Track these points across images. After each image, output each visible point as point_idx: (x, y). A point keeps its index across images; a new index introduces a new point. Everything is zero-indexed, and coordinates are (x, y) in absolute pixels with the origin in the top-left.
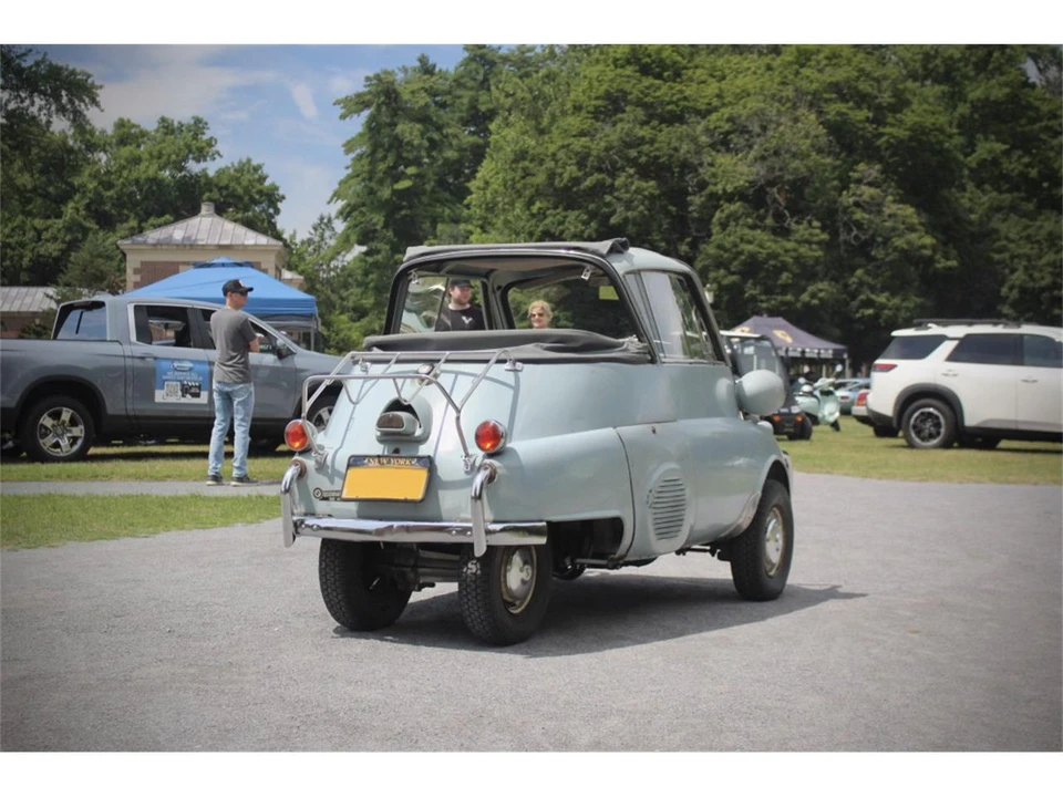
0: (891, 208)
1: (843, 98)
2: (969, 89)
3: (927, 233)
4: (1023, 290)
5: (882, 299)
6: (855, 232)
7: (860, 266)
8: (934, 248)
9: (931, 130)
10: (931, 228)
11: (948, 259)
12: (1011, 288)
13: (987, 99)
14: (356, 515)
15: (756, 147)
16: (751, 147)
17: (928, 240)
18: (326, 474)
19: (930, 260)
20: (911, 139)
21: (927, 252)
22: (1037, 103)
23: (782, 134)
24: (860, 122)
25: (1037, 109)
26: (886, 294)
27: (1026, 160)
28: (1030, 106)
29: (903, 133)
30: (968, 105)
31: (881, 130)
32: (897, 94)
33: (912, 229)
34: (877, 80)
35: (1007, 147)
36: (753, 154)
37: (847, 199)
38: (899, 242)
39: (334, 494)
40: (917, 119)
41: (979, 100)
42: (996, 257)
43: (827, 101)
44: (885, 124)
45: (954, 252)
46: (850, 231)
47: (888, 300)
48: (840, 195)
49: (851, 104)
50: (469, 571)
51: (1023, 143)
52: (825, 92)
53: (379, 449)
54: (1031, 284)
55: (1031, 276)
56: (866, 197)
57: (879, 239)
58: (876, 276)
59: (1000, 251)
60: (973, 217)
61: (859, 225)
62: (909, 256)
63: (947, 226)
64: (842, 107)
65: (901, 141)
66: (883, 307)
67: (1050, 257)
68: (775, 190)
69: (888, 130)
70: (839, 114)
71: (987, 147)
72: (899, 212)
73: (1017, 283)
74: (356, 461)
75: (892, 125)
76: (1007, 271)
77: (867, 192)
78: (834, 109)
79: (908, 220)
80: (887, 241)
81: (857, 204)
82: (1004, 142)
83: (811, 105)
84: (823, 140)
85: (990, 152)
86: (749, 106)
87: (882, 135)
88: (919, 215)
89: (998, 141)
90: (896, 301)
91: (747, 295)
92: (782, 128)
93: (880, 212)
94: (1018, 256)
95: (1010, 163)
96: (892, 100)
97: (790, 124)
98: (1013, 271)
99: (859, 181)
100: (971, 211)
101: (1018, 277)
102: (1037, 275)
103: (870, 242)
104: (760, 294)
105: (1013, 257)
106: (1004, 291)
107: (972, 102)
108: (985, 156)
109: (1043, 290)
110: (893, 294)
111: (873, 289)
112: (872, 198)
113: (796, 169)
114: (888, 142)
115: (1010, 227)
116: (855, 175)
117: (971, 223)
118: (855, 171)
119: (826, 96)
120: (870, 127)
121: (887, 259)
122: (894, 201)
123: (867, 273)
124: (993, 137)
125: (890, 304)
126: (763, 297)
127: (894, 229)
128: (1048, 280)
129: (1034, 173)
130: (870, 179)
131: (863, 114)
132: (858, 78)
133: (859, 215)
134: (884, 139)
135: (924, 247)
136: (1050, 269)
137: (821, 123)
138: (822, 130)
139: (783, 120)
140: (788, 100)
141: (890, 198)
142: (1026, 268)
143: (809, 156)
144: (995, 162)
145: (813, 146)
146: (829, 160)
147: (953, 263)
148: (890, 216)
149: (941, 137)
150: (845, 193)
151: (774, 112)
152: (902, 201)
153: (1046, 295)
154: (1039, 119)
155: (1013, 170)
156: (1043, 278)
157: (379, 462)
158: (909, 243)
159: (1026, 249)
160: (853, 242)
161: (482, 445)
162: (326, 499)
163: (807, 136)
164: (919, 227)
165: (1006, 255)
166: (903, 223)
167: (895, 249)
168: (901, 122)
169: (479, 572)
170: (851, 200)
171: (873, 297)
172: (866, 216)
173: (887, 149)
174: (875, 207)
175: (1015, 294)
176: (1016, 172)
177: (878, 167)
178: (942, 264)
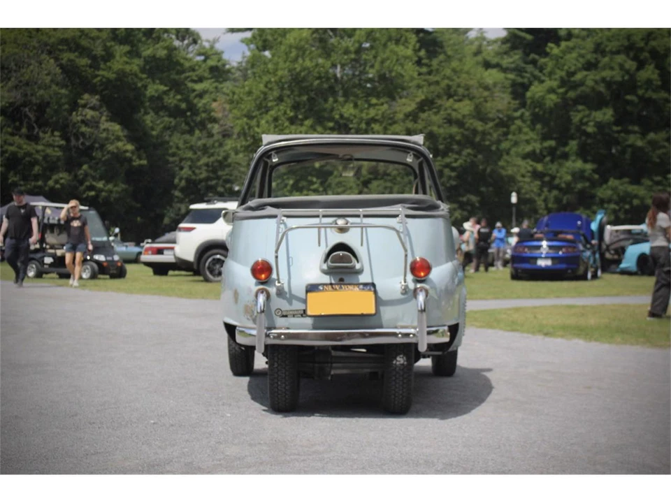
0: (104, 124)
1: (70, 50)
2: (142, 49)
3: (128, 142)
4: (188, 180)
5: (100, 185)
6: (81, 140)
7: (85, 163)
8: (133, 153)
9: (129, 74)
10: (131, 139)
11: (140, 159)
12: (181, 179)
13: (154, 56)
15: (13, 79)
16: (9, 79)
17: (130, 147)
18: (285, 298)
19: (130, 160)
20: (117, 80)
21: (128, 155)
22: (182, 61)
23: (32, 71)
24: (83, 66)
25: (182, 65)
26: (103, 182)
27: (179, 97)
28: (178, 63)
29: (112, 76)
30: (142, 59)
31: (97, 73)
32: (106, 49)
33: (118, 139)
34: (93, 39)
35: (166, 88)
36: (10, 84)
37: (76, 117)
38: (111, 148)
39: (291, 312)
40: (120, 67)
41: (149, 56)
42: (171, 159)
43: (60, 51)
44: (98, 69)
45: (144, 155)
46: (77, 139)
47: (104, 185)
48: (71, 115)
49: (76, 54)
50: (398, 363)
51: (176, 86)
52: (59, 44)
54: (193, 177)
55: (193, 172)
56: (88, 117)
57: (97, 145)
58: (96, 170)
59: (174, 155)
60: (154, 133)
61: (83, 134)
62: (119, 158)
63: (138, 136)
64: (72, 56)
65: (109, 81)
66: (101, 190)
67: (204, 160)
68: (27, 109)
69: (101, 73)
70: (70, 60)
71: (154, 89)
72: (110, 128)
73: (185, 176)
74: (312, 288)
75: (104, 70)
76: (177, 169)
77: (90, 114)
78: (66, 56)
79: (116, 133)
80: (102, 147)
81: (83, 122)
82: (166, 85)
83: (50, 53)
84: (60, 78)
85: (157, 91)
86: (7, 50)
87: (97, 76)
88: (122, 131)
89: (161, 84)
90: (110, 186)
91: (10, 181)
92: (31, 67)
93: (97, 127)
94: (185, 159)
95: (169, 99)
96: (103, 53)
97: (37, 65)
98: (182, 168)
99: (84, 106)
100: (152, 129)
101: (186, 172)
102: (197, 171)
103: (91, 148)
104: (20, 180)
105: (181, 160)
106: (176, 181)
107: (145, 58)
108: (153, 93)
109: (201, 181)
110: (108, 182)
111: (94, 178)
112: (93, 117)
113: (42, 96)
114: (101, 80)
115: (177, 140)
116: (81, 102)
117: (152, 136)
118: (82, 99)
119: (60, 47)
120: (90, 71)
121: (103, 159)
122: (107, 121)
123: (90, 167)
124: (158, 81)
125: (106, 188)
126: (22, 183)
127: (107, 139)
128: (204, 175)
129: (183, 106)
130: (92, 105)
131: (84, 61)
132: (80, 37)
133: (84, 129)
134: (99, 78)
135: (126, 151)
136: (205, 168)
137: (58, 66)
138: (58, 70)
139: (33, 62)
140: (34, 48)
141: (104, 118)
142: (190, 167)
143: (50, 87)
144: (160, 98)
145: (52, 81)
146: (63, 91)
147: (144, 162)
148: (104, 130)
149: (136, 80)
150: (74, 113)
151: (26, 56)
152: (111, 120)
153: (203, 184)
154: (184, 72)
155: (171, 103)
156: (201, 173)
157: (333, 288)
158: (117, 148)
159: (190, 154)
160: (81, 147)
161: (417, 273)
162: (286, 316)
163: (48, 74)
164: (123, 138)
165: (176, 159)
166: (113, 135)
167: (109, 152)
168: (110, 68)
169: (405, 363)
170: (79, 118)
171: (94, 183)
172: (89, 130)
173: (101, 85)
174: (95, 123)
175: (183, 183)
176: (173, 105)
177: (97, 97)
178: (137, 163)
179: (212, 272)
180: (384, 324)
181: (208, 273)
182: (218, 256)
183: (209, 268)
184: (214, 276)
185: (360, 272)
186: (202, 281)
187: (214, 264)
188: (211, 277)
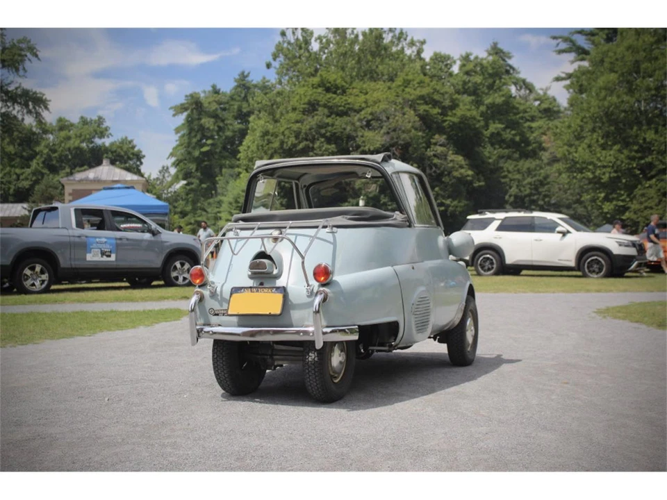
0: (451, 157)
1: (426, 103)
2: (485, 99)
3: (469, 169)
4: (516, 197)
5: (448, 202)
6: (434, 169)
7: (437, 186)
8: (472, 176)
9: (470, 118)
10: (471, 167)
11: (479, 182)
12: (510, 196)
13: (494, 103)
14: (236, 324)
15: (384, 127)
16: (382, 128)
17: (470, 173)
18: (217, 300)
19: (471, 182)
20: (460, 123)
21: (469, 178)
22: (517, 106)
23: (397, 121)
24: (435, 114)
25: (517, 109)
26: (450, 200)
27: (513, 132)
28: (514, 107)
29: (456, 120)
30: (485, 107)
31: (445, 118)
32: (453, 100)
33: (461, 167)
34: (443, 94)
35: (503, 126)
36: (382, 131)
37: (430, 153)
38: (456, 174)
39: (223, 312)
40: (463, 113)
41: (490, 104)
42: (503, 180)
43: (418, 104)
44: (447, 115)
45: (482, 178)
46: (431, 168)
47: (451, 202)
48: (426, 151)
49: (430, 106)
50: (310, 358)
51: (512, 125)
52: (417, 99)
53: (250, 283)
54: (520, 194)
55: (520, 190)
56: (439, 152)
57: (446, 173)
58: (445, 191)
59: (505, 177)
60: (490, 161)
61: (435, 165)
62: (461, 181)
63: (477, 163)
64: (426, 107)
65: (454, 123)
66: (448, 206)
67: (529, 180)
68: (394, 149)
69: (448, 118)
70: (425, 110)
71: (495, 127)
72: (455, 159)
73: (513, 193)
74: (236, 290)
75: (451, 116)
76: (508, 188)
77: (440, 149)
78: (422, 108)
79: (460, 163)
80: (449, 173)
81: (435, 156)
82: (503, 124)
83: (411, 106)
84: (418, 124)
85: (496, 129)
86: (381, 107)
87: (446, 121)
88: (465, 160)
89: (499, 123)
90: (455, 203)
91: (382, 202)
92: (397, 118)
93: (446, 159)
94: (514, 180)
95: (506, 134)
96: (450, 104)
97: (401, 115)
98: (511, 188)
99: (435, 144)
100: (490, 158)
101: (514, 190)
102: (522, 189)
103: (441, 174)
104: (388, 202)
105: (511, 180)
106: (507, 197)
107: (487, 105)
108: (494, 131)
109: (526, 196)
110: (454, 200)
111: (444, 197)
112: (442, 152)
113: (404, 138)
114: (448, 124)
115: (508, 165)
116: (433, 141)
117: (489, 163)
118: (433, 139)
119: (418, 102)
120: (440, 117)
121: (450, 182)
122: (453, 154)
123: (441, 189)
124: (497, 122)
125: (452, 204)
126: (390, 203)
127: (453, 167)
128: (528, 191)
129: (517, 138)
130: (441, 143)
131: (436, 111)
132: (433, 93)
133: (436, 161)
134: (447, 123)
135: (468, 176)
136: (529, 186)
137: (416, 115)
138: (417, 119)
139: (397, 114)
140: (400, 103)
141: (451, 152)
142: (517, 186)
143: (410, 131)
144: (498, 134)
145: (413, 127)
146: (420, 134)
147: (482, 183)
148: (451, 161)
149: (475, 122)
150: (428, 150)
151: (393, 109)
152: (457, 153)
153: (527, 199)
154: (519, 113)
155: (507, 138)
156: (525, 190)
157: (251, 291)
158: (461, 174)
159: (518, 176)
160: (433, 174)
161: (318, 278)
162: (218, 315)
163: (409, 122)
164: (465, 166)
165: (507, 180)
166: (457, 164)
167: (454, 177)
168: (455, 114)
169: (316, 359)
170: (432, 153)
171: (444, 201)
172: (439, 161)
173: (448, 128)
174: (443, 156)
175: (512, 199)
176: (509, 139)
177: (445, 137)
178: (476, 184)
179: (483, 267)
180: (294, 324)
181: (480, 269)
182: (488, 256)
183: (480, 265)
184: (485, 271)
185: (278, 277)
186: (475, 275)
187: (484, 262)
188: (482, 272)
